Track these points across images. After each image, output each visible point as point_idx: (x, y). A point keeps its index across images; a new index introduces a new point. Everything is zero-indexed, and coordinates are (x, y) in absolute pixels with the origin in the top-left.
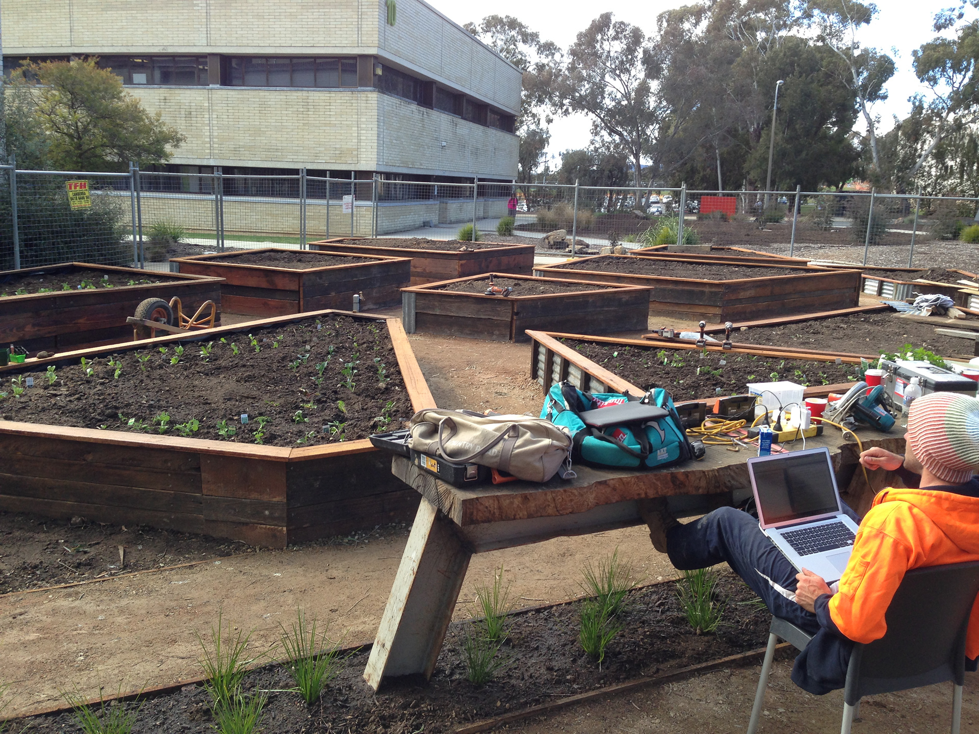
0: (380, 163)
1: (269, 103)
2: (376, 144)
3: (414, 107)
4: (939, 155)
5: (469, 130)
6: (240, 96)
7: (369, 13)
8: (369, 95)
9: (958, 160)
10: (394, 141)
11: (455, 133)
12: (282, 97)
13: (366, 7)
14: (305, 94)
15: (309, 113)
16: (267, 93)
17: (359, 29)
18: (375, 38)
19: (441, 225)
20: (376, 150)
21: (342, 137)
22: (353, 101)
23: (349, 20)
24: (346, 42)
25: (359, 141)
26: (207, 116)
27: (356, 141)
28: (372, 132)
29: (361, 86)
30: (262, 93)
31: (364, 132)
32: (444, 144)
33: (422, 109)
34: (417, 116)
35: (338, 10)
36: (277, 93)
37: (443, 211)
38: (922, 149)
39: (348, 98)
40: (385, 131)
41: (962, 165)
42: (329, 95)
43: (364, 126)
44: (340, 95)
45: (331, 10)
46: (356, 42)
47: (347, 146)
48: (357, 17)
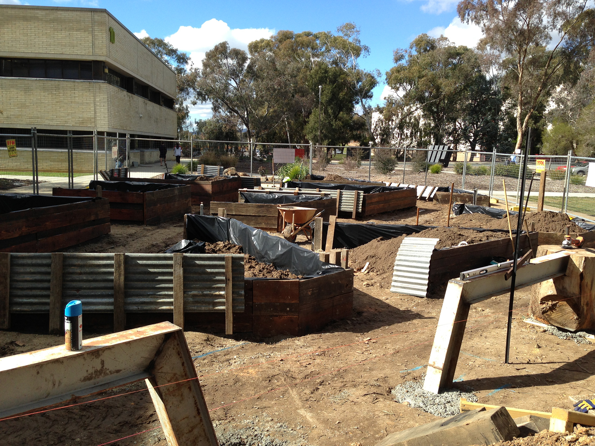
0: (110, 127)
1: (31, 88)
2: (107, 115)
3: (125, 93)
4: (401, 127)
5: (152, 107)
6: (11, 83)
7: (99, 36)
8: (101, 85)
9: (410, 131)
10: (116, 114)
11: (146, 109)
12: (41, 84)
13: (97, 31)
14: (57, 83)
15: (60, 94)
17: (93, 45)
18: (104, 51)
19: (142, 165)
20: (107, 119)
21: (83, 110)
22: (91, 89)
23: (86, 39)
24: (85, 52)
25: (95, 113)
27: (93, 113)
28: (104, 108)
29: (95, 79)
31: (99, 107)
32: (141, 115)
33: (129, 94)
34: (127, 98)
35: (79, 33)
37: (142, 156)
38: (392, 124)
39: (87, 86)
40: (112, 107)
41: (412, 133)
42: (74, 84)
43: (99, 104)
44: (81, 84)
45: (74, 32)
46: (92, 52)
47: (87, 116)
48: (91, 37)
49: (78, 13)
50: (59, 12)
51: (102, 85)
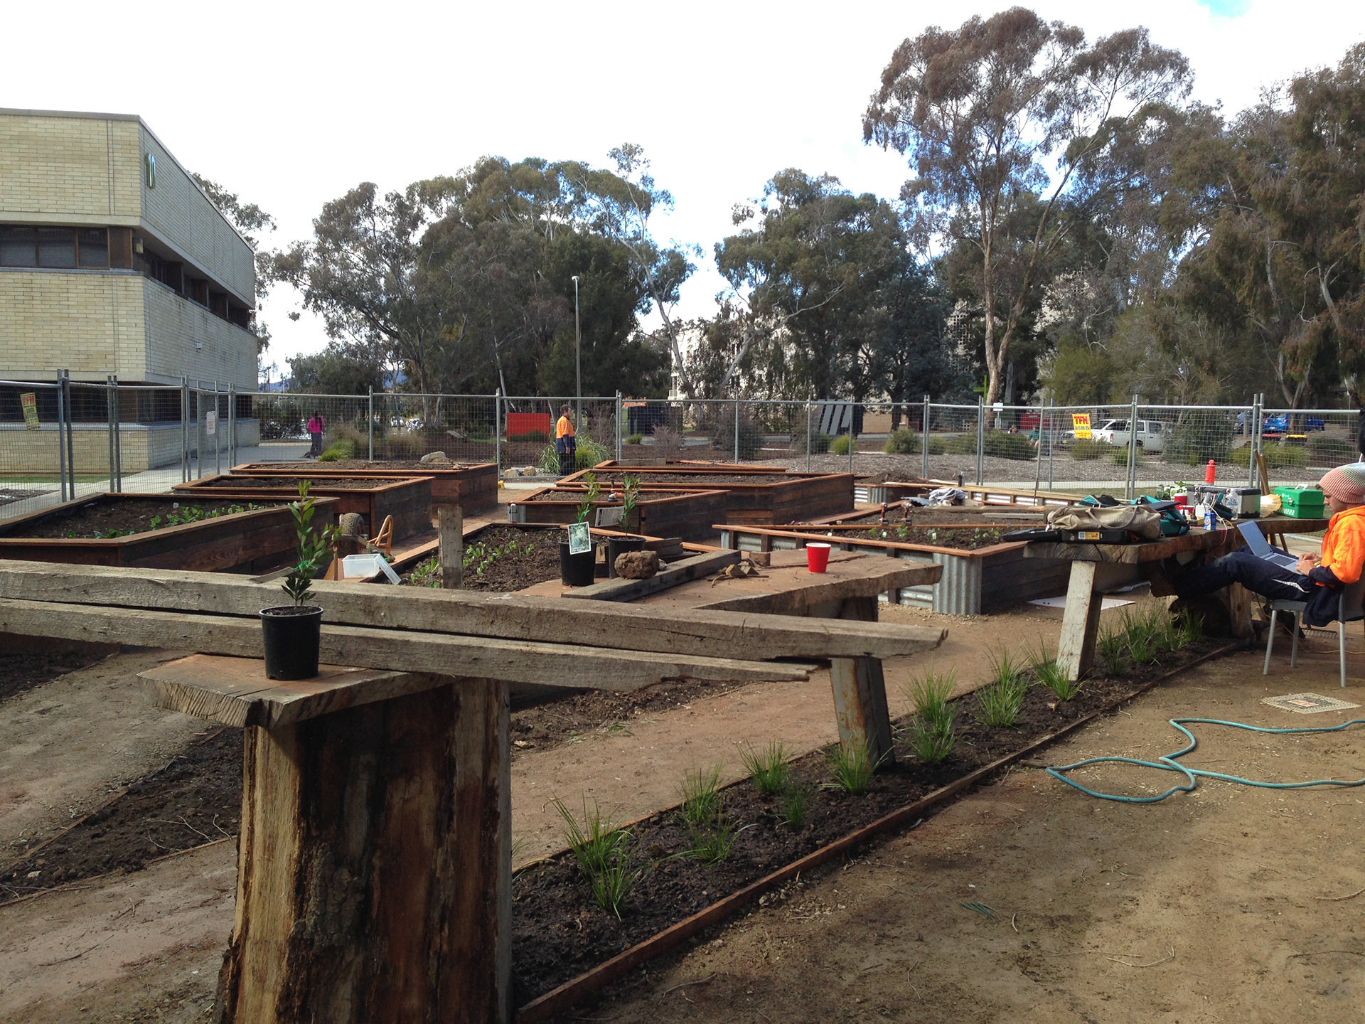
2: (144, 346)
3: (172, 296)
5: (217, 327)
7: (124, 172)
8: (130, 280)
9: (765, 369)
10: (159, 342)
11: (206, 332)
13: (121, 164)
14: (26, 276)
15: (34, 302)
17: (111, 192)
18: (137, 205)
20: (143, 354)
21: (88, 336)
22: (105, 288)
23: (94, 179)
24: (91, 208)
25: (117, 341)
27: (112, 341)
28: (137, 329)
29: (114, 266)
31: (125, 329)
32: (200, 345)
33: (179, 298)
34: (176, 308)
35: (78, 165)
38: (728, 356)
39: (96, 283)
40: (152, 328)
42: (65, 278)
43: (125, 321)
44: (82, 279)
45: (67, 165)
46: (107, 208)
47: (97, 349)
48: (106, 175)
49: (77, 123)
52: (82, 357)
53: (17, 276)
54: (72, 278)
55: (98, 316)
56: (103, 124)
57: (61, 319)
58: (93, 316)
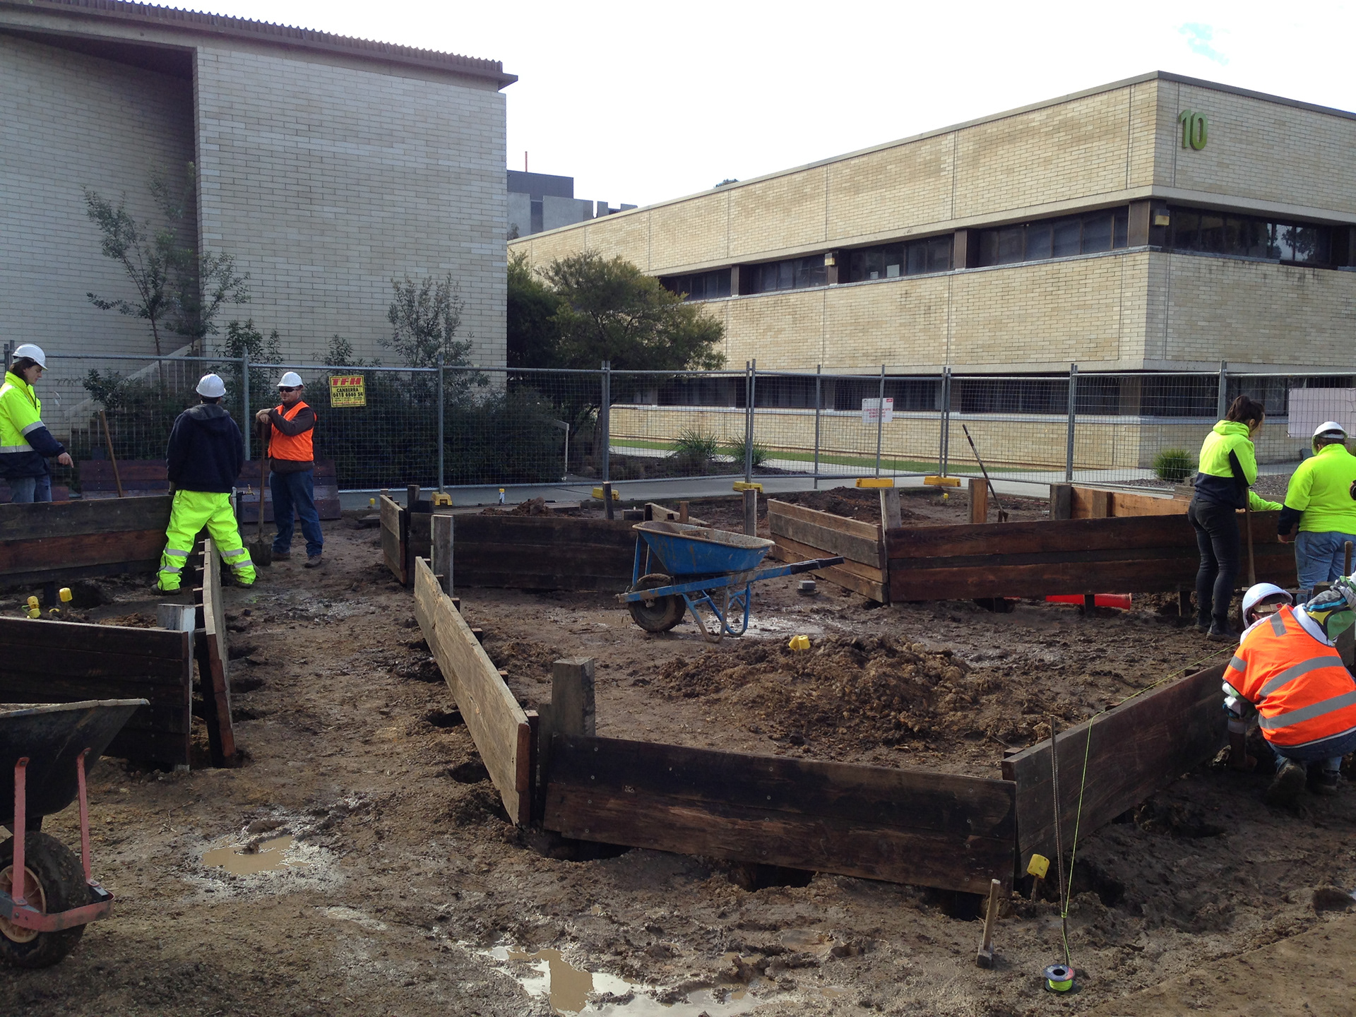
1: (1013, 285)
2: (1143, 330)
3: (1270, 267)
8: (1137, 258)
10: (1202, 323)
13: (1139, 130)
14: (1056, 266)
15: (1060, 292)
16: (1011, 272)
17: (1129, 163)
18: (1150, 172)
20: (1144, 339)
21: (1098, 323)
22: (1115, 269)
23: (1115, 153)
24: (1111, 185)
25: (1122, 326)
26: (946, 310)
27: (1117, 326)
28: (1140, 312)
29: (1132, 245)
30: (1006, 273)
31: (1129, 312)
35: (1103, 142)
36: (1024, 270)
39: (1109, 266)
40: (1173, 308)
42: (1085, 264)
43: (1130, 303)
44: (1098, 262)
45: (1095, 144)
46: (1124, 182)
47: (1105, 336)
48: (1126, 146)
49: (1105, 97)
50: (1071, 106)
51: (1139, 257)
52: (1092, 345)
53: (1049, 267)
54: (1091, 263)
55: (1108, 301)
56: (1126, 91)
57: (1079, 308)
58: (1104, 301)
